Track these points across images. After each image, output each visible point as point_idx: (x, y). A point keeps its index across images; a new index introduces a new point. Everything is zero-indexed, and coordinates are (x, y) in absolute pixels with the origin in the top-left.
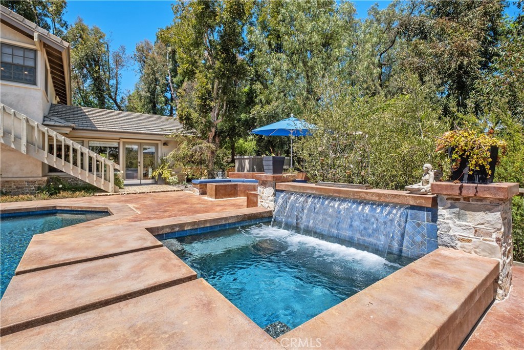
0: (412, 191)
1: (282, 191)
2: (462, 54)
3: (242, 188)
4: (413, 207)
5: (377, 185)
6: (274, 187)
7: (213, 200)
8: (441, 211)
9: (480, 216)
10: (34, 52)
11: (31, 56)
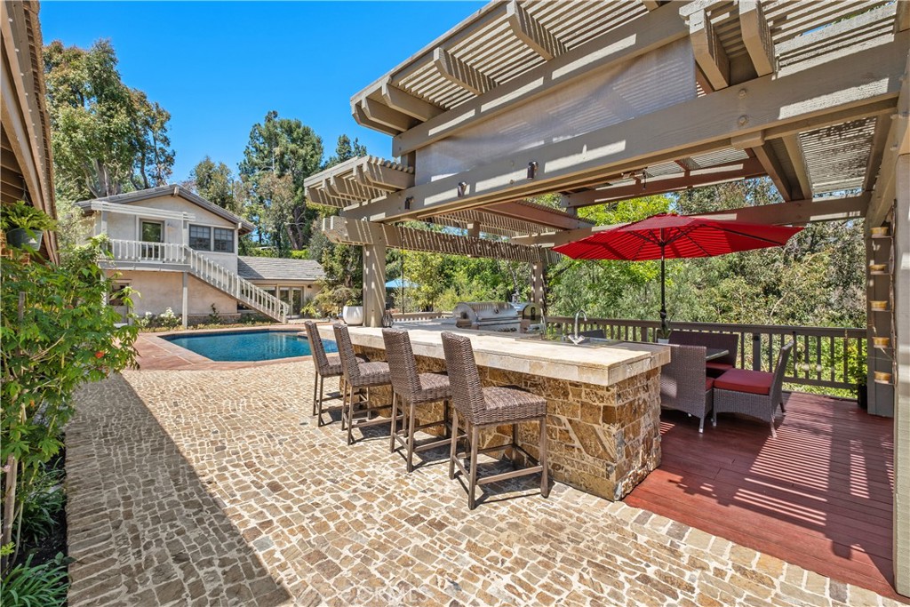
10: (232, 231)
11: (231, 233)
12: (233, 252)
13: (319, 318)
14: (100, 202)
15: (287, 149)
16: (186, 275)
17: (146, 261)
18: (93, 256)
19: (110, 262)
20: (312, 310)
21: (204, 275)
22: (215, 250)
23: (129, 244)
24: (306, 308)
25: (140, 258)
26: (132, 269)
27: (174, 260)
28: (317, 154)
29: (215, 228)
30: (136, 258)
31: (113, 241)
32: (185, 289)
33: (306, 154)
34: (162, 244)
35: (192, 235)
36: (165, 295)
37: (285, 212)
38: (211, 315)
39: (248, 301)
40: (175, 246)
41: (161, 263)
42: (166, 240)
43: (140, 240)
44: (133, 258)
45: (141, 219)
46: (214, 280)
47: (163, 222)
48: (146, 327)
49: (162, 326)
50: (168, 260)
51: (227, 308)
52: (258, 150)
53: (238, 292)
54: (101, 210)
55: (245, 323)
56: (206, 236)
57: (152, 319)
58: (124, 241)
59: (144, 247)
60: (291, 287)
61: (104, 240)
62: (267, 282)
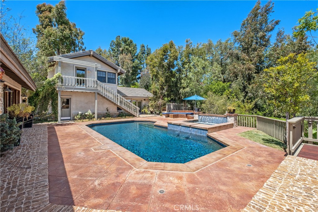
0: (224, 115)
1: (200, 115)
2: (249, 70)
3: (180, 115)
4: (224, 117)
5: (219, 114)
6: (198, 115)
7: (172, 119)
8: (228, 117)
9: (232, 118)
10: (115, 74)
11: (114, 75)
12: (115, 83)
13: (149, 114)
14: (58, 57)
15: (125, 48)
16: (96, 94)
17: (79, 87)
18: (54, 84)
19: (62, 87)
20: (146, 110)
21: (104, 94)
22: (108, 83)
23: (71, 78)
24: (144, 110)
25: (76, 85)
26: (73, 90)
27: (91, 87)
28: (135, 50)
29: (108, 72)
30: (74, 85)
31: (63, 76)
32: (96, 101)
33: (131, 50)
34: (86, 79)
35: (98, 76)
36: (87, 103)
37: (129, 69)
38: (106, 113)
39: (123, 106)
40: (91, 80)
41: (85, 88)
42: (87, 77)
43: (76, 76)
44: (73, 85)
45: (76, 67)
46: (109, 96)
47: (86, 69)
48: (79, 119)
49: (86, 119)
50: (89, 86)
51: (113, 110)
52: (113, 50)
53: (119, 102)
54: (58, 61)
55: (122, 117)
56: (104, 76)
57: (81, 115)
58: (69, 77)
59: (78, 80)
60: (137, 100)
61: (60, 76)
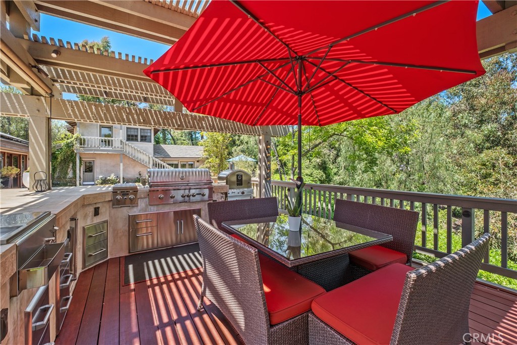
11: (150, 131)
12: (151, 142)
16: (121, 155)
17: (103, 148)
18: (73, 146)
21: (132, 155)
22: (140, 141)
23: (94, 139)
25: (100, 146)
26: (97, 152)
27: (118, 147)
29: (141, 129)
30: (98, 146)
31: (86, 137)
32: (122, 164)
34: (112, 139)
35: (128, 134)
36: (114, 166)
38: (137, 178)
41: (111, 149)
42: (114, 136)
43: (100, 137)
45: (100, 126)
47: (112, 126)
50: (115, 147)
56: (136, 134)
57: (102, 179)
58: (91, 137)
59: (102, 140)
60: (187, 162)
61: (78, 137)
62: (173, 159)
